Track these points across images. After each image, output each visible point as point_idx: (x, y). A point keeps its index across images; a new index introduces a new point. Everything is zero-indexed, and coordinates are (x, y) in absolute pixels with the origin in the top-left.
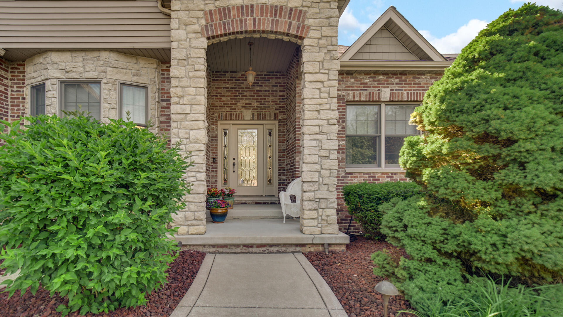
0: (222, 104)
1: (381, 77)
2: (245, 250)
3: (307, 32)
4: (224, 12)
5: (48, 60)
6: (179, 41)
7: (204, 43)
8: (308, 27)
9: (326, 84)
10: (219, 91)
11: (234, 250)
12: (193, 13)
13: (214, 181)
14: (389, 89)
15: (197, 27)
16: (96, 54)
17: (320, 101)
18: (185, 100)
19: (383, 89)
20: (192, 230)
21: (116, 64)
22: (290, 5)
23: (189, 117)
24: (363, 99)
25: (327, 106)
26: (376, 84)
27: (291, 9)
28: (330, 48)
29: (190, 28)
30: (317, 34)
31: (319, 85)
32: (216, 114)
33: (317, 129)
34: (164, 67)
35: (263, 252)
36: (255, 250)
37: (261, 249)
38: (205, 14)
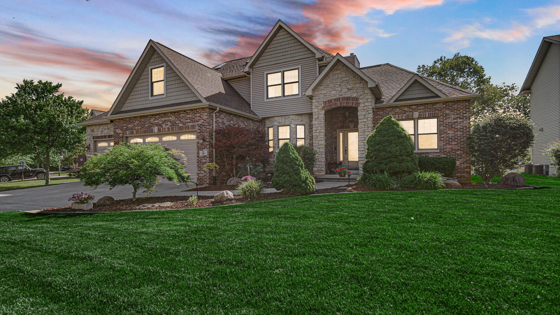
0: (339, 121)
1: (414, 107)
2: (338, 180)
3: (359, 105)
4: (330, 101)
5: (274, 119)
6: (315, 112)
7: (323, 112)
8: (360, 103)
9: (367, 123)
10: (337, 115)
11: (334, 180)
12: (319, 103)
13: (335, 158)
14: (418, 112)
15: (321, 107)
16: (289, 116)
17: (364, 129)
18: (318, 131)
19: (414, 113)
20: (320, 174)
21: (295, 119)
22: (353, 96)
23: (319, 137)
24: (403, 118)
25: (367, 131)
26: (411, 110)
27: (353, 98)
28: (368, 110)
29: (319, 108)
30: (363, 105)
31: (364, 123)
32: (336, 127)
33: (363, 139)
34: (311, 116)
35: (344, 181)
36: (341, 181)
37: (343, 180)
38: (324, 102)
